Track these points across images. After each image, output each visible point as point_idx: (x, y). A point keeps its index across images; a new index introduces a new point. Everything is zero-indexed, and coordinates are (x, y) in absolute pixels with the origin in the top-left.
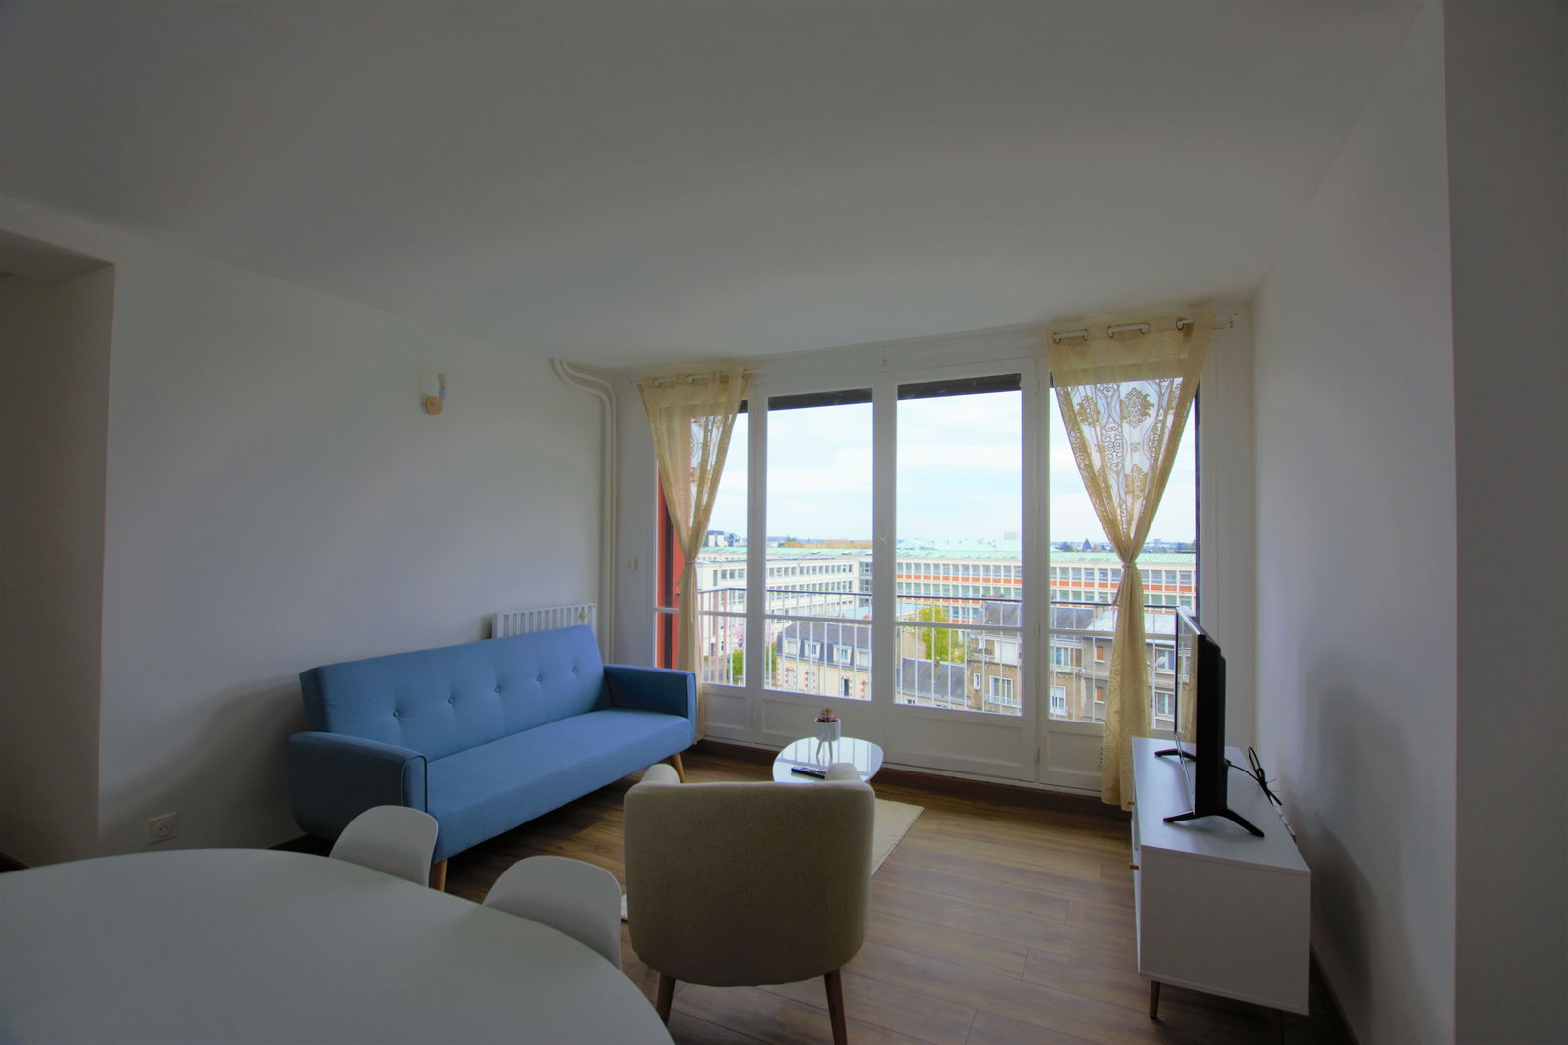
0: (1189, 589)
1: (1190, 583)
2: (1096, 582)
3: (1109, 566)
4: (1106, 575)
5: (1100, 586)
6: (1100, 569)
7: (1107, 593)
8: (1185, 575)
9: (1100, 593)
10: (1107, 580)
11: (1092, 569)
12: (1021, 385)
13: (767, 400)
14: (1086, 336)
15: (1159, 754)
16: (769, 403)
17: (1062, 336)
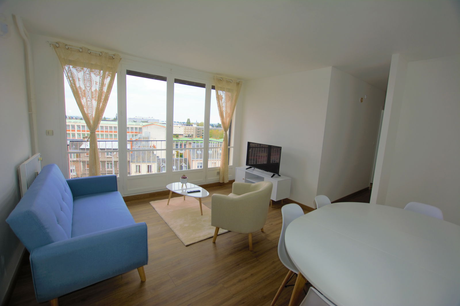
0: (116, 132)
1: (117, 130)
2: (76, 130)
3: (81, 124)
4: (80, 127)
5: (78, 131)
6: (77, 125)
7: (80, 133)
8: (115, 128)
9: (77, 133)
10: (80, 129)
11: (74, 125)
12: (206, 87)
13: (126, 70)
14: (221, 79)
15: (247, 169)
16: (127, 72)
17: (217, 78)
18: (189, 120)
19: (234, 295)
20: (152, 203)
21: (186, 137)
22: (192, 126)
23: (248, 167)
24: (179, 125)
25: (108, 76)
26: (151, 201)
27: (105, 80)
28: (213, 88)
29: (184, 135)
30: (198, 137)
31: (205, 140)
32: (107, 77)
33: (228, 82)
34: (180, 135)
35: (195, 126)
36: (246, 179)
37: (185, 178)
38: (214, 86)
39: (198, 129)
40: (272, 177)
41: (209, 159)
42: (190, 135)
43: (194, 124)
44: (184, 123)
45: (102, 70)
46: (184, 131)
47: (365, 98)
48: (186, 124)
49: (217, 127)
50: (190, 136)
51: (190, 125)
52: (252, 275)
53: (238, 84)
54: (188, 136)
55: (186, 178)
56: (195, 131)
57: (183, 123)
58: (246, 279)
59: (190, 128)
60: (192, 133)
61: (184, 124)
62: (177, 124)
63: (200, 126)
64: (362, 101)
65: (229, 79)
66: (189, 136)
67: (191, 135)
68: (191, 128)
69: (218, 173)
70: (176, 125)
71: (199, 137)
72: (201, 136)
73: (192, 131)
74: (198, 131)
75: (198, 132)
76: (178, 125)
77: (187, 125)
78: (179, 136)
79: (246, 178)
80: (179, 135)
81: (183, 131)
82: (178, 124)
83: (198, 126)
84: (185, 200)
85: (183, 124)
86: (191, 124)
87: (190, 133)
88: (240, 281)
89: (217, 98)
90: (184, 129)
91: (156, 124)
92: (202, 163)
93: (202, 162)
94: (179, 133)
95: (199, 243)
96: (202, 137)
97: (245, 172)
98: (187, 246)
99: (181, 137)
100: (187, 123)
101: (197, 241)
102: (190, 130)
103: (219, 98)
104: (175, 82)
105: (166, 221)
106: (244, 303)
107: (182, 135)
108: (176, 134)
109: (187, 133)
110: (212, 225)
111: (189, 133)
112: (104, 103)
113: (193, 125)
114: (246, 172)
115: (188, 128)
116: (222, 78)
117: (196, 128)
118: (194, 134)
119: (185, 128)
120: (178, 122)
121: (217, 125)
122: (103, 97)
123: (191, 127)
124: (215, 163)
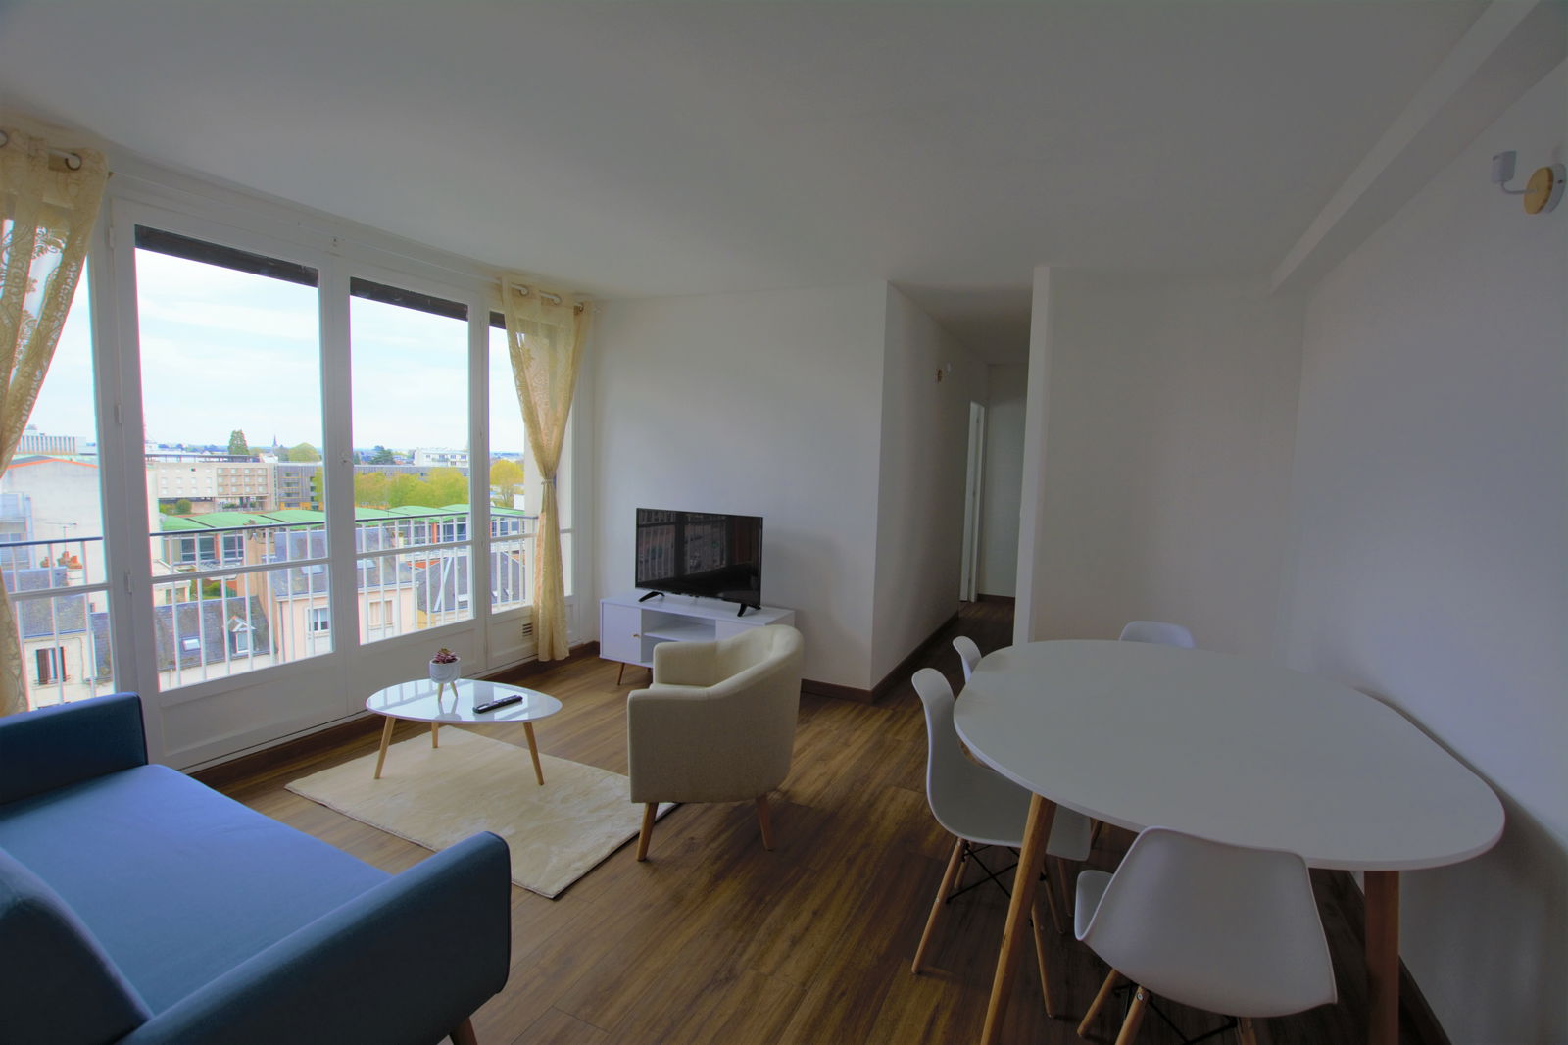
12: (469, 316)
13: (134, 228)
14: (524, 292)
15: (642, 600)
16: (137, 234)
17: (513, 286)
18: (238, 436)
19: (803, 984)
20: (298, 785)
21: (233, 506)
22: (256, 460)
23: (647, 592)
24: (191, 460)
25: (49, 243)
26: (291, 780)
27: (33, 262)
28: (498, 321)
29: (219, 501)
30: (289, 505)
31: (331, 514)
32: (42, 251)
33: (551, 302)
34: (198, 500)
35: (270, 460)
36: (646, 634)
37: (450, 661)
38: (502, 316)
39: (288, 475)
40: (740, 614)
41: (360, 591)
42: (248, 498)
43: (266, 451)
44: (212, 449)
45: (11, 218)
46: (219, 486)
47: (949, 369)
48: (227, 454)
49: (377, 461)
50: (252, 505)
51: (245, 459)
52: (815, 913)
53: (578, 310)
54: (238, 502)
55: (453, 660)
56: (271, 481)
57: (206, 449)
58: (807, 929)
59: (247, 472)
60: (261, 489)
61: (216, 453)
62: (180, 456)
63: (292, 460)
64: (939, 379)
65: (549, 294)
66: (244, 504)
67: (253, 499)
68: (251, 469)
69: (529, 629)
70: (174, 460)
71: (297, 504)
72: (304, 501)
73: (260, 480)
74: (290, 479)
75: (288, 485)
76: (183, 459)
77: (232, 459)
78: (195, 508)
79: (643, 631)
80: (193, 504)
81: (215, 486)
82: (184, 453)
83: (287, 459)
84: (436, 746)
85: (207, 453)
86: (252, 454)
87: (248, 489)
88: (795, 942)
89: (512, 356)
90: (218, 476)
91: (66, 458)
92: (325, 609)
93: (326, 604)
94: (194, 494)
95: (594, 874)
96: (309, 504)
97: (640, 611)
98: (557, 897)
99: (201, 510)
100: (229, 448)
101: (582, 872)
102: (247, 480)
103: (518, 357)
104: (354, 292)
105: (416, 838)
106: (843, 994)
107: (211, 500)
108: (177, 499)
109: (234, 490)
110: (636, 799)
111: (245, 491)
112: (27, 369)
113: (263, 457)
114: (643, 610)
115: (237, 469)
116: (525, 287)
117: (278, 469)
118: (271, 491)
119: (220, 471)
120: (180, 447)
121: (376, 454)
122: (26, 342)
123: (251, 464)
124: (389, 602)
